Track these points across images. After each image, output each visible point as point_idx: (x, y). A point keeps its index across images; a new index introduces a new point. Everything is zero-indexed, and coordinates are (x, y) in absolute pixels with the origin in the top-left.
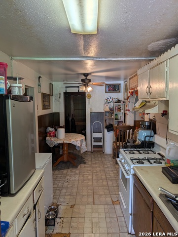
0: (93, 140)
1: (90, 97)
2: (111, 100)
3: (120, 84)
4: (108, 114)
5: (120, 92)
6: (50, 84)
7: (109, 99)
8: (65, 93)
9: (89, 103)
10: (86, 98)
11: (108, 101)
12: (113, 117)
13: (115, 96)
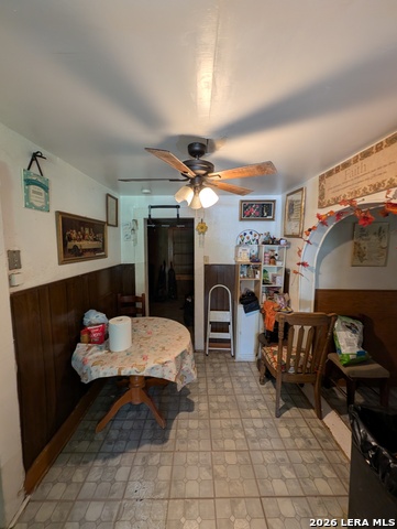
0: (209, 326)
1: (204, 228)
2: (251, 237)
3: (274, 201)
4: (245, 270)
5: (273, 219)
6: (108, 195)
7: (248, 234)
8: (149, 221)
9: (202, 243)
10: (196, 233)
11: (246, 241)
12: (257, 277)
13: (261, 227)
